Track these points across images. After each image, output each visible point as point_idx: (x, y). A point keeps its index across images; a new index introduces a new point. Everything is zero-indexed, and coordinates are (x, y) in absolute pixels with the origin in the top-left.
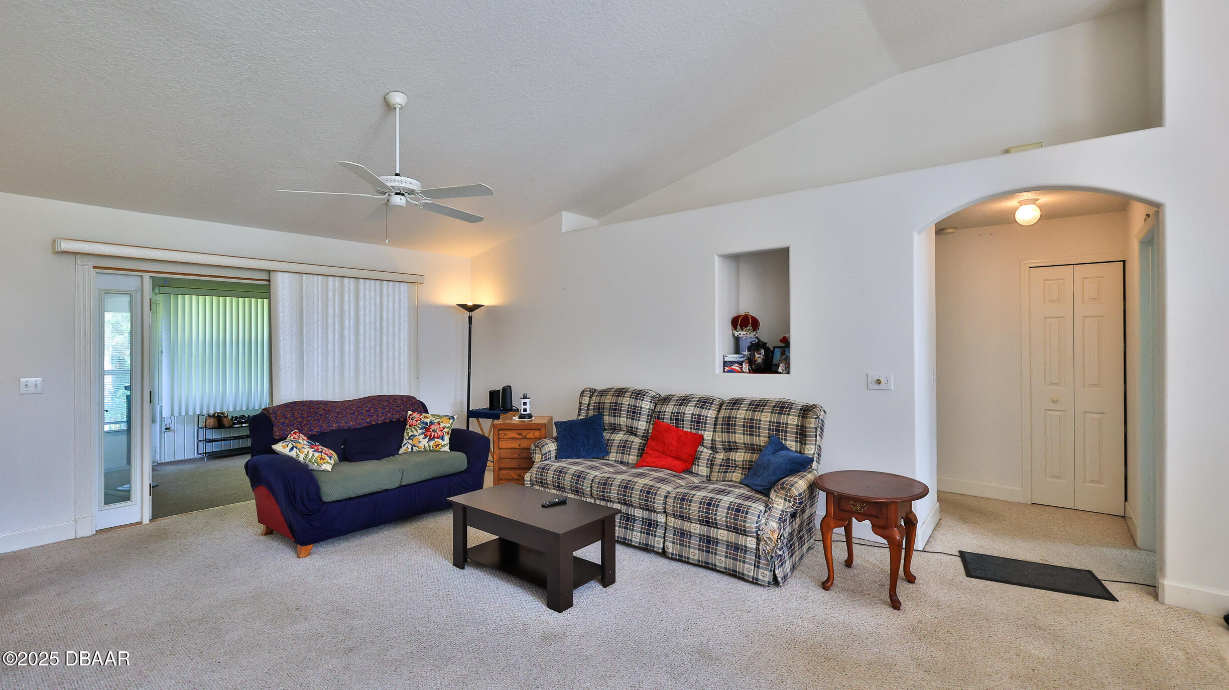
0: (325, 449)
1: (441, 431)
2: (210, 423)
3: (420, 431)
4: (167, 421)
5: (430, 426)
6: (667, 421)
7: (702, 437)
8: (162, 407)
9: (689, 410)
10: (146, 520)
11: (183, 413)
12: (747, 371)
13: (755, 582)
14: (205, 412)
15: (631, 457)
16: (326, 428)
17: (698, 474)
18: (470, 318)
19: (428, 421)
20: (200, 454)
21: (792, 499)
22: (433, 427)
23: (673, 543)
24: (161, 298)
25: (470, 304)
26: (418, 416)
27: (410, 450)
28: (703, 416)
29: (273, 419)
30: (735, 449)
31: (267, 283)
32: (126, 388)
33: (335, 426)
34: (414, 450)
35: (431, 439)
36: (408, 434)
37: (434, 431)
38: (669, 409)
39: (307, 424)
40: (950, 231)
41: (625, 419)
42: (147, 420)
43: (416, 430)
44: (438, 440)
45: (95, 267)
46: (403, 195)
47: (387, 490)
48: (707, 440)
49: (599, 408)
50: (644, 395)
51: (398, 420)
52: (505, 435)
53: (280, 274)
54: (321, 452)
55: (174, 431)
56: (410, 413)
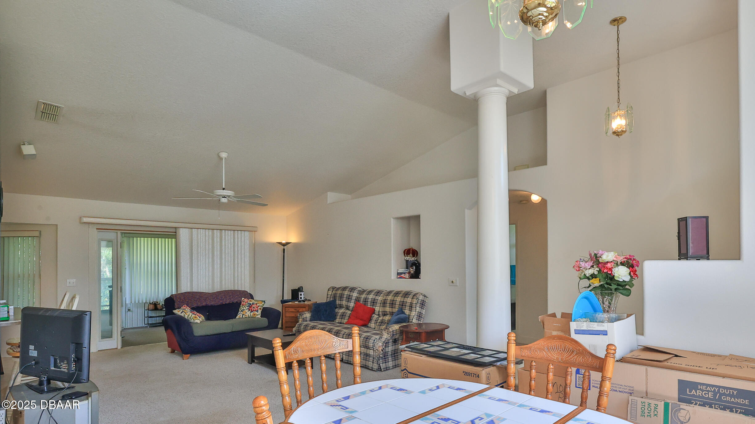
0: (198, 313)
1: (257, 308)
2: (150, 307)
3: (247, 308)
4: (129, 306)
5: (252, 305)
6: (361, 302)
7: (374, 310)
8: (126, 298)
9: (371, 296)
10: (119, 347)
11: (137, 302)
12: (407, 277)
13: (372, 370)
14: (148, 302)
15: (345, 320)
16: (200, 304)
17: (370, 327)
18: (284, 250)
19: (251, 303)
20: (146, 324)
21: (390, 333)
22: (253, 306)
23: (346, 355)
24: (125, 239)
25: (284, 242)
26: (247, 300)
27: (241, 317)
28: (376, 299)
29: (175, 299)
30: (386, 315)
31: (175, 233)
32: (109, 287)
33: (204, 304)
34: (243, 317)
35: (251, 312)
36: (241, 309)
37: (253, 308)
38: (363, 296)
39: (191, 302)
40: (524, 202)
41: (345, 302)
42: (119, 305)
43: (245, 307)
44: (255, 312)
45: (97, 229)
46: (226, 197)
47: (225, 333)
48: (376, 311)
49: (335, 297)
50: (355, 290)
51: (237, 302)
52: (289, 310)
53: (181, 229)
54: (195, 314)
55: (132, 311)
56: (243, 299)
